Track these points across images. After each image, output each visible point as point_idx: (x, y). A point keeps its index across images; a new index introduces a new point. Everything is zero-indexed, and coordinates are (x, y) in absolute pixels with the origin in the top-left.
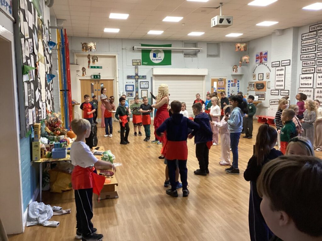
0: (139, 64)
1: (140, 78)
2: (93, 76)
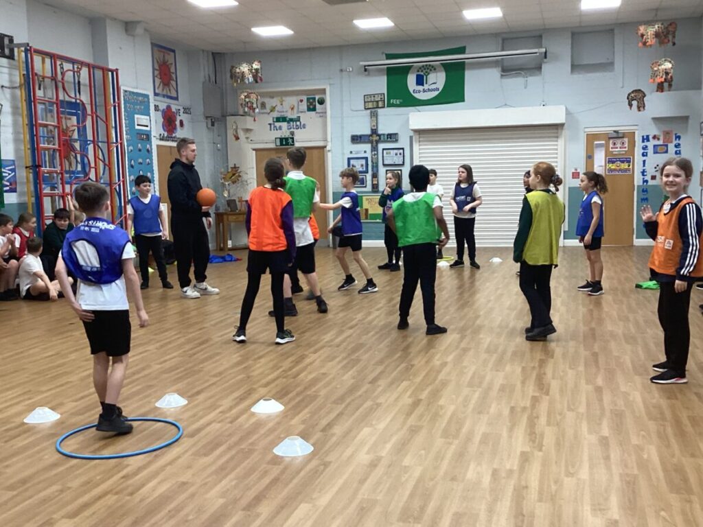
0: (380, 104)
1: (382, 139)
2: (278, 141)
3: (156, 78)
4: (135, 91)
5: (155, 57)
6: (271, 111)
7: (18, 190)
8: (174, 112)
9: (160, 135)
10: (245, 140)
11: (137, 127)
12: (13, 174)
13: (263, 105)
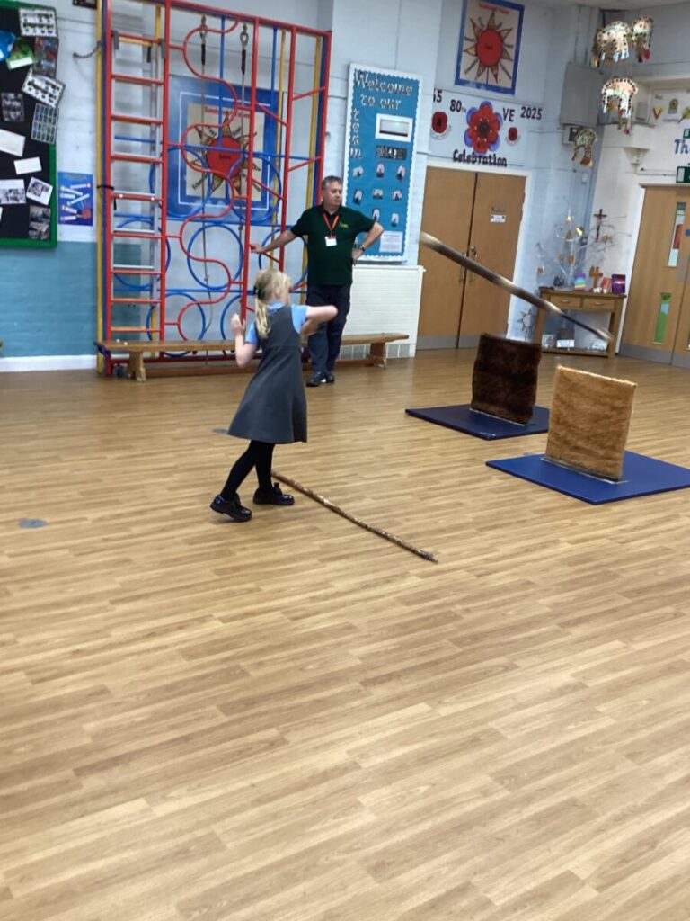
2: (682, 172)
3: (464, 54)
4: (386, 72)
5: (468, 17)
6: (684, 117)
7: (94, 222)
8: (497, 114)
9: (456, 152)
10: (631, 169)
11: (378, 135)
12: (87, 196)
13: (674, 105)
